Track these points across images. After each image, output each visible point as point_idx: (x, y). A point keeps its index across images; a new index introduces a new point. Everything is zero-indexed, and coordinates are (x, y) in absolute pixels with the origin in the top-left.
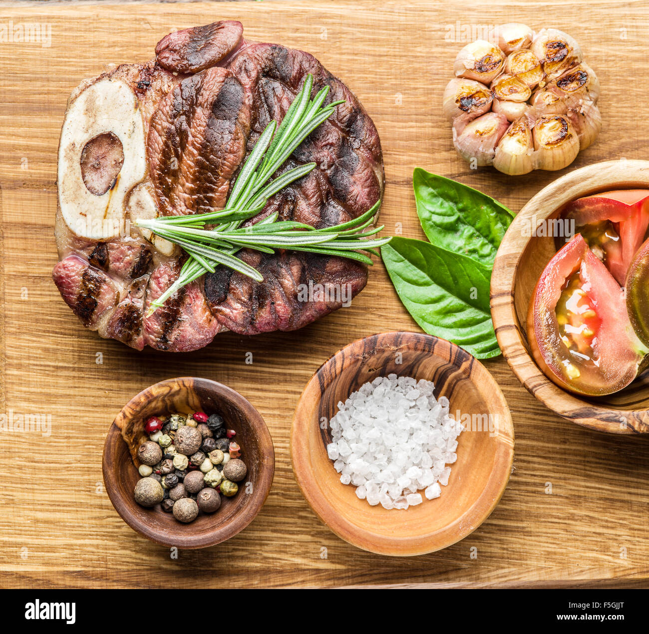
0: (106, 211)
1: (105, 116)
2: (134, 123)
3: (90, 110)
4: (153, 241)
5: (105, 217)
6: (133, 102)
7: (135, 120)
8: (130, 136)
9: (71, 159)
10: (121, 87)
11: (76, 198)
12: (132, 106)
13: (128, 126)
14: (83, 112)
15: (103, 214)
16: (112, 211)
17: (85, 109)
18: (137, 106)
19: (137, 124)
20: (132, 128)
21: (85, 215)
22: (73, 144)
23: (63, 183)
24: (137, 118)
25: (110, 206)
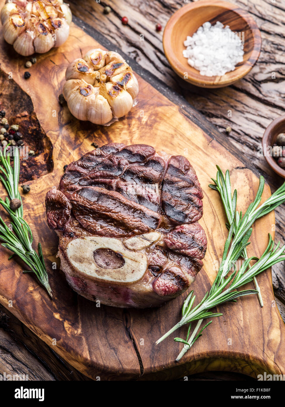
0: (134, 260)
1: (85, 253)
2: (91, 241)
3: (81, 260)
4: (152, 242)
5: (136, 261)
6: (80, 239)
7: (90, 240)
8: (98, 243)
9: (104, 273)
10: (71, 244)
11: (124, 273)
12: (82, 240)
13: (92, 244)
14: (80, 264)
15: (135, 262)
16: (134, 258)
17: (79, 262)
18: (83, 238)
19: (92, 239)
20: (94, 242)
21: (134, 271)
22: (96, 271)
23: (115, 279)
24: (89, 238)
25: (131, 258)
